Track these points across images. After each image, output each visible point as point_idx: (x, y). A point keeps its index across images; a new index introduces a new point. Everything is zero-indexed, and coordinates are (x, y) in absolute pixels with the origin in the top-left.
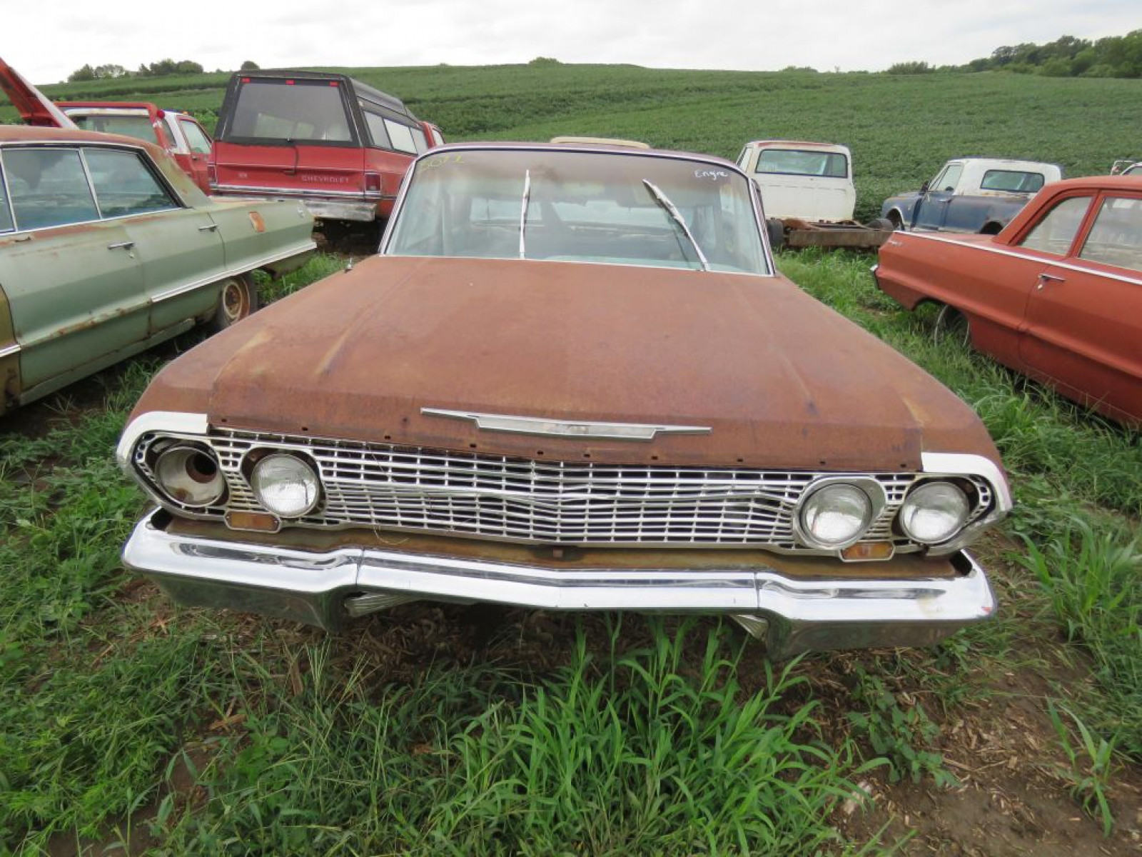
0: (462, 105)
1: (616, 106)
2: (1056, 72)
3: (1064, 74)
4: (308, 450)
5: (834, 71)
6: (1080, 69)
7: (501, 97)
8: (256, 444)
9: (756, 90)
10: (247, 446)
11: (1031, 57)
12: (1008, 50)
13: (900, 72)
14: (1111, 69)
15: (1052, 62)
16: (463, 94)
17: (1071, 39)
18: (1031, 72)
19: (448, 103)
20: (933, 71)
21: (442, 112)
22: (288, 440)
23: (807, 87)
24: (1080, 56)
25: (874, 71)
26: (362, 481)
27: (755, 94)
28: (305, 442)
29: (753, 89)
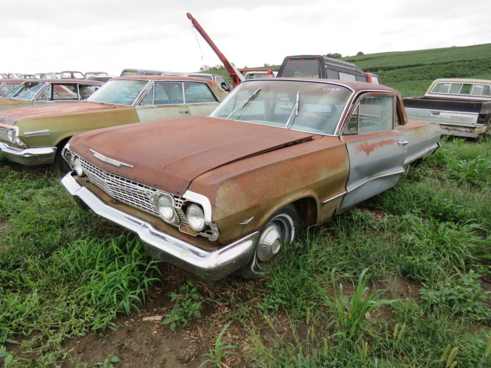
0: (446, 66)
7: (470, 61)
16: (448, 60)
19: (438, 65)
21: (433, 70)
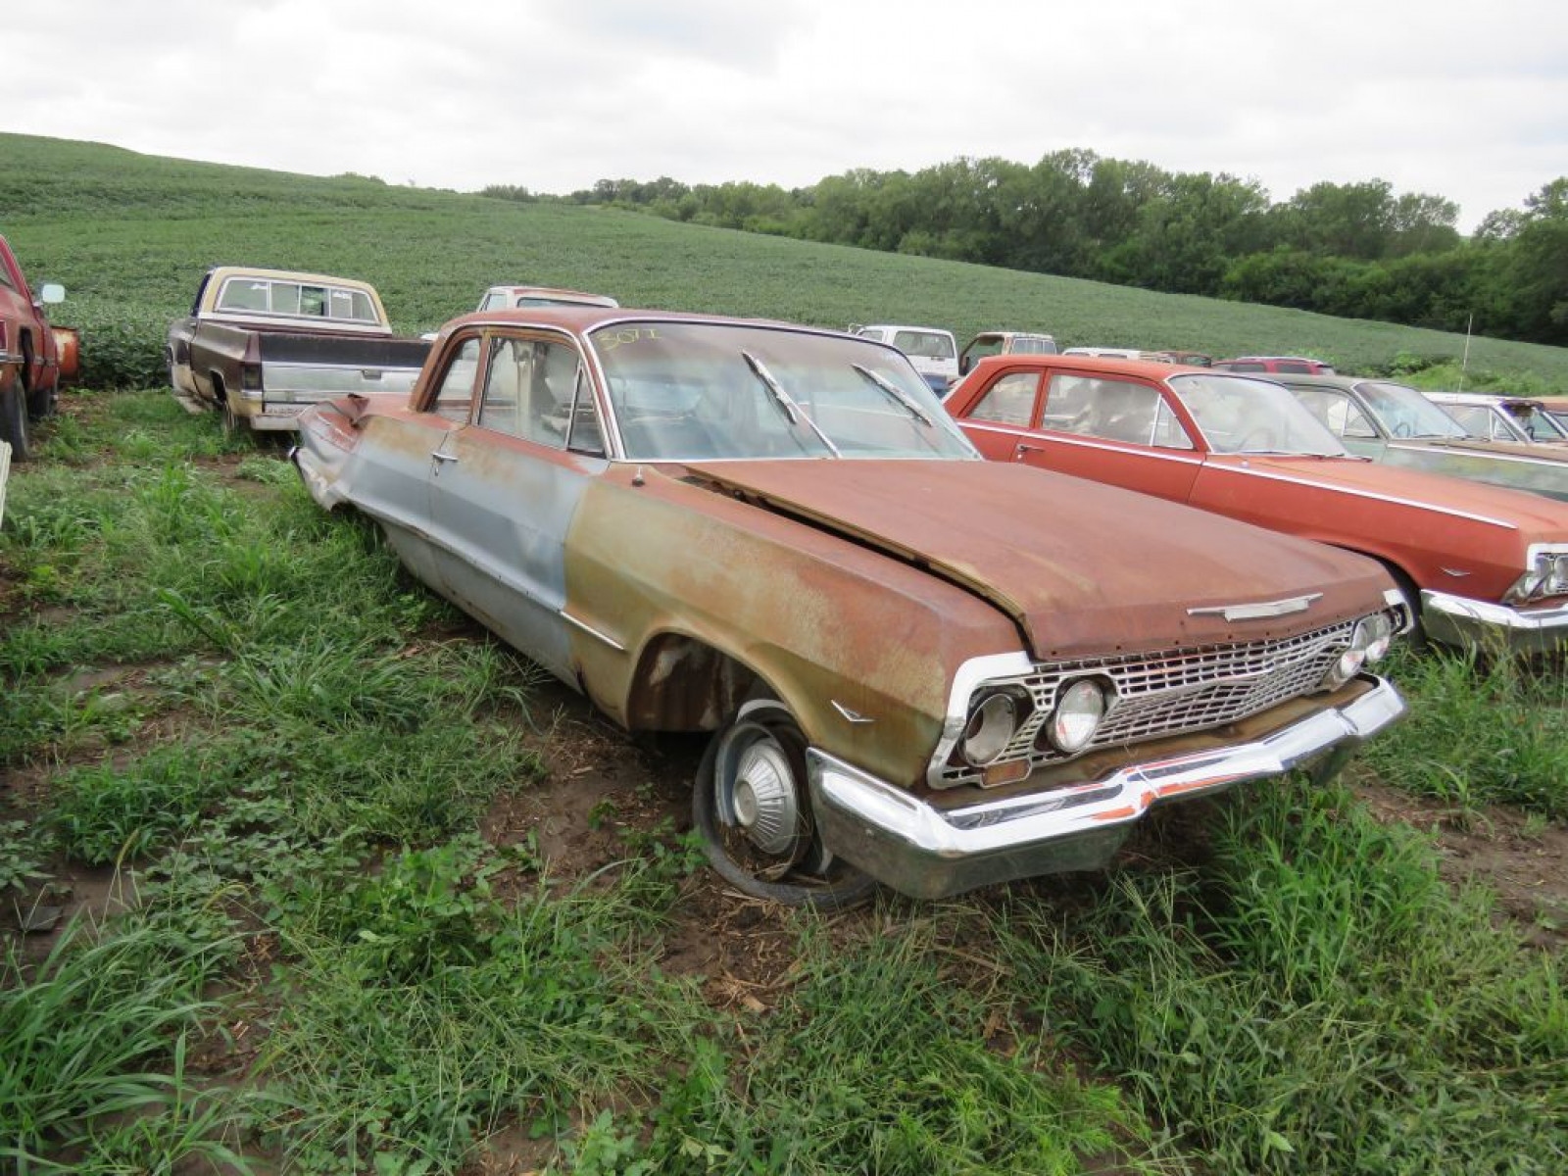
1: (123, 210)
2: (666, 214)
3: (673, 218)
4: (1105, 671)
5: (407, 184)
6: (687, 214)
8: (1064, 676)
9: (346, 205)
10: (1055, 679)
11: (637, 196)
12: (609, 184)
13: (497, 196)
14: (716, 219)
15: (658, 202)
17: (668, 181)
18: (642, 212)
20: (534, 200)
22: (1088, 666)
23: (414, 207)
24: (685, 200)
25: (465, 191)
26: (1149, 692)
27: (343, 209)
28: (1098, 664)
29: (340, 203)
